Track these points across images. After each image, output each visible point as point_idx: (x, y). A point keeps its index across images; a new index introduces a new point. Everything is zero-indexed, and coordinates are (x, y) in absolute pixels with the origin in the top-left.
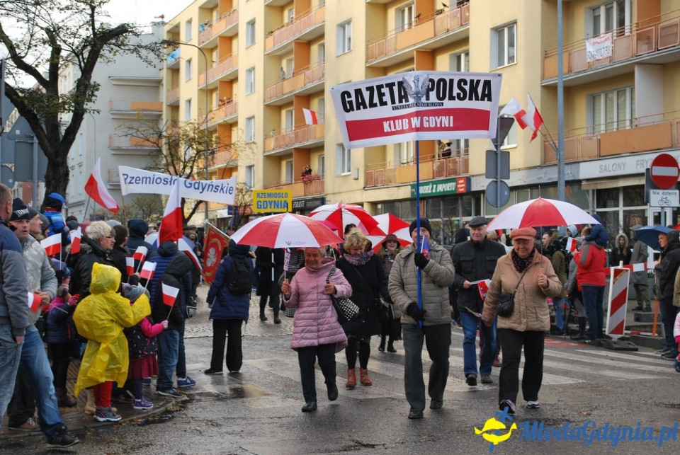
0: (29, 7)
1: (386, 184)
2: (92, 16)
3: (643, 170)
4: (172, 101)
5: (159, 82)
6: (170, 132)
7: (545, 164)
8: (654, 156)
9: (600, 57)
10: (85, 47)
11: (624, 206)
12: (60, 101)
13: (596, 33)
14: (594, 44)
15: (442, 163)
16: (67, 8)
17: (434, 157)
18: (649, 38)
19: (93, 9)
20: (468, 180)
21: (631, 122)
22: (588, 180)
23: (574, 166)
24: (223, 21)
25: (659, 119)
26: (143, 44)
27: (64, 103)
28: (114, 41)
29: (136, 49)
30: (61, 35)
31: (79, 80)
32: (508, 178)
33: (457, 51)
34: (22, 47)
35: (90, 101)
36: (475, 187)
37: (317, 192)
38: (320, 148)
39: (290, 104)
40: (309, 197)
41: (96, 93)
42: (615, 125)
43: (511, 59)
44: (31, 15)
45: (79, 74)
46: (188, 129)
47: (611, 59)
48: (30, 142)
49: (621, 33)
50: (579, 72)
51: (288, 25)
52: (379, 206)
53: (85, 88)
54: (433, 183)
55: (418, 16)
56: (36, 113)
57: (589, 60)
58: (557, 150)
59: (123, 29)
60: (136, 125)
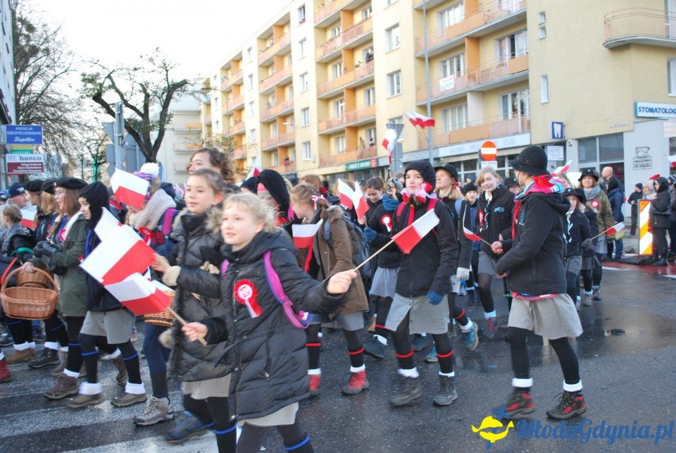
0: (130, 71)
1: (331, 164)
2: (167, 75)
3: (477, 150)
4: (207, 122)
5: (199, 112)
6: (208, 140)
7: (420, 150)
8: (483, 142)
9: (447, 89)
10: (163, 93)
11: (465, 170)
12: (151, 125)
13: (445, 75)
14: (445, 81)
15: (362, 151)
16: (153, 71)
17: (357, 148)
18: (474, 77)
19: (167, 71)
20: (377, 160)
21: (466, 123)
22: (444, 157)
23: (436, 150)
24: (235, 76)
25: (481, 122)
26: (196, 90)
27: (153, 126)
28: (179, 89)
29: (192, 93)
30: (150, 86)
31: (161, 112)
32: (402, 158)
33: (368, 88)
34: (128, 94)
35: (168, 123)
36: (382, 164)
37: (293, 171)
38: (292, 145)
39: (274, 121)
40: (288, 173)
41: (171, 119)
42: (457, 127)
43: (398, 91)
44: (132, 77)
45: (161, 109)
46: (219, 137)
47: (454, 89)
48: (134, 148)
49: (459, 75)
50: (436, 97)
51: (271, 76)
52: (328, 177)
53: (164, 116)
54: (358, 162)
55: (345, 69)
56: (137, 131)
57: (442, 91)
58: (429, 141)
59: (184, 82)
60: (189, 136)
